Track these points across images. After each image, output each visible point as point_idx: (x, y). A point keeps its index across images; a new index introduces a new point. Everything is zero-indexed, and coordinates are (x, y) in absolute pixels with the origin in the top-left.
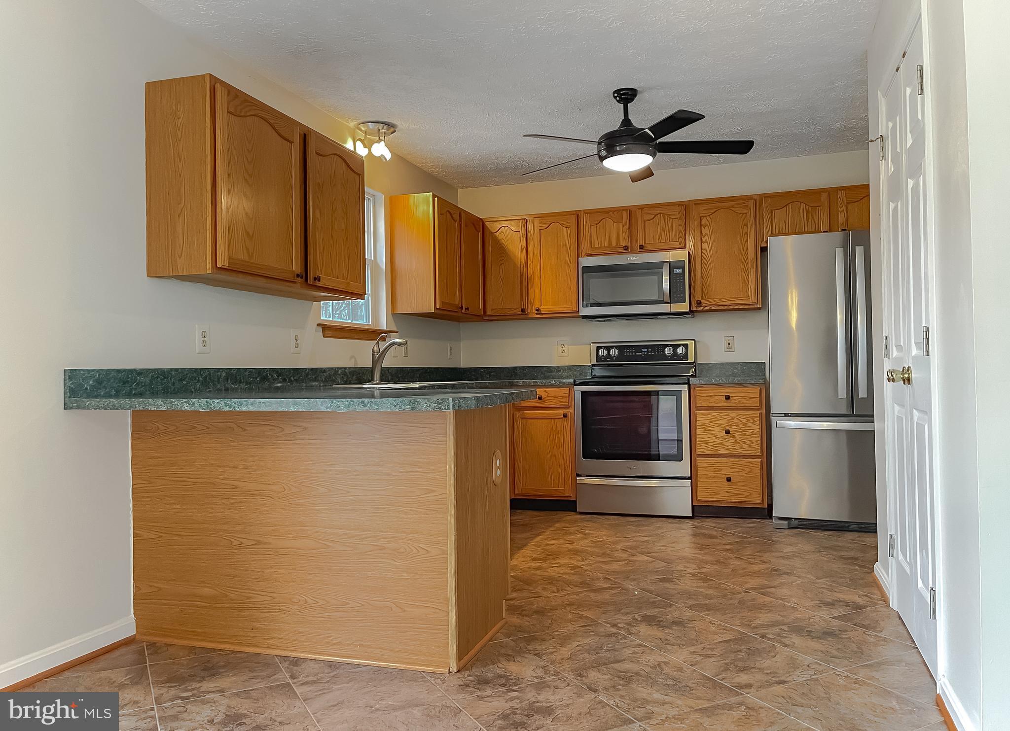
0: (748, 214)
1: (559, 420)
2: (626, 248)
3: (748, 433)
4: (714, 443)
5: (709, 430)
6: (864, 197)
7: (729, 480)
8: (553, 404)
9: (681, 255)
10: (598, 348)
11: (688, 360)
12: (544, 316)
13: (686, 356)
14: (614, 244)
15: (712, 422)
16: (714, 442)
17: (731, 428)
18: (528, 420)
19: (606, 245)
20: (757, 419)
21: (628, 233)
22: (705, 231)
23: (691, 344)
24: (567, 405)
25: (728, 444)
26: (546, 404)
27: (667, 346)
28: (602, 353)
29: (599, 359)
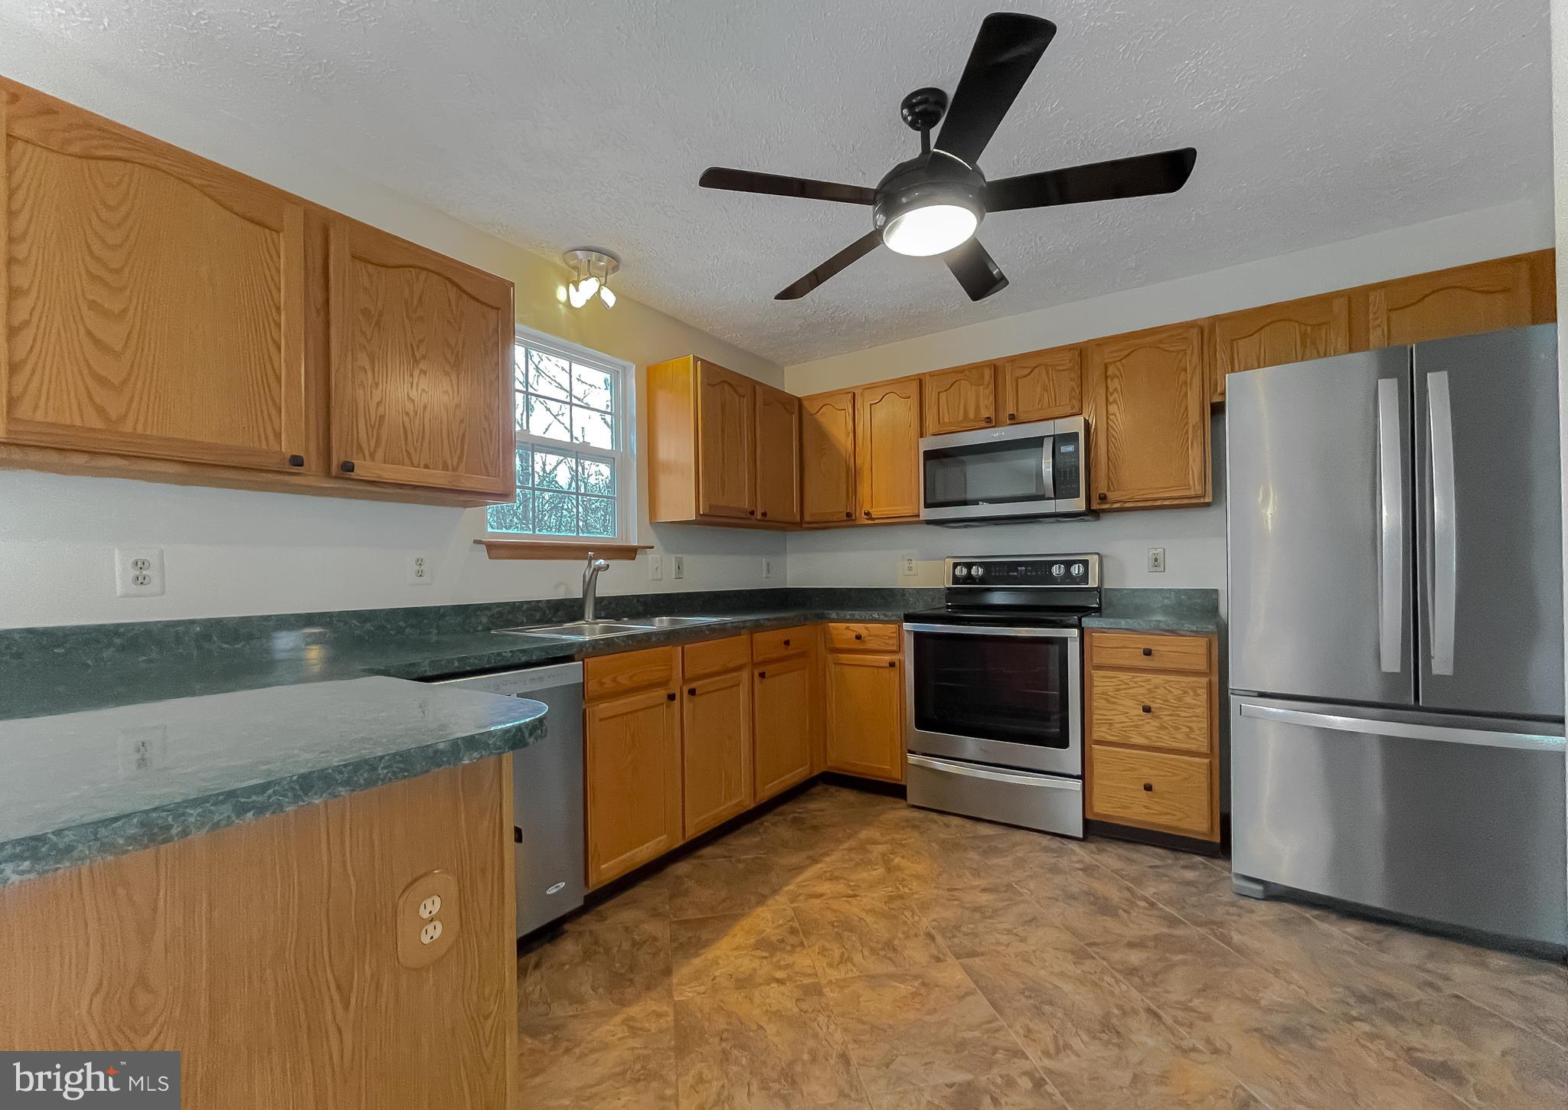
0: (1189, 352)
1: (884, 670)
2: (988, 420)
3: (1183, 714)
4: (1123, 725)
5: (1114, 703)
6: (1426, 296)
7: (1148, 788)
8: (876, 647)
9: (1076, 425)
10: (955, 565)
11: (1088, 584)
12: (877, 521)
13: (1085, 578)
14: (972, 415)
15: (1119, 690)
16: (1123, 722)
17: (1153, 702)
18: (843, 666)
19: (961, 418)
20: (1203, 693)
21: (992, 398)
22: (1114, 384)
23: (1094, 561)
24: (895, 648)
25: (1147, 728)
26: (868, 646)
27: (1056, 562)
28: (961, 572)
29: (956, 580)
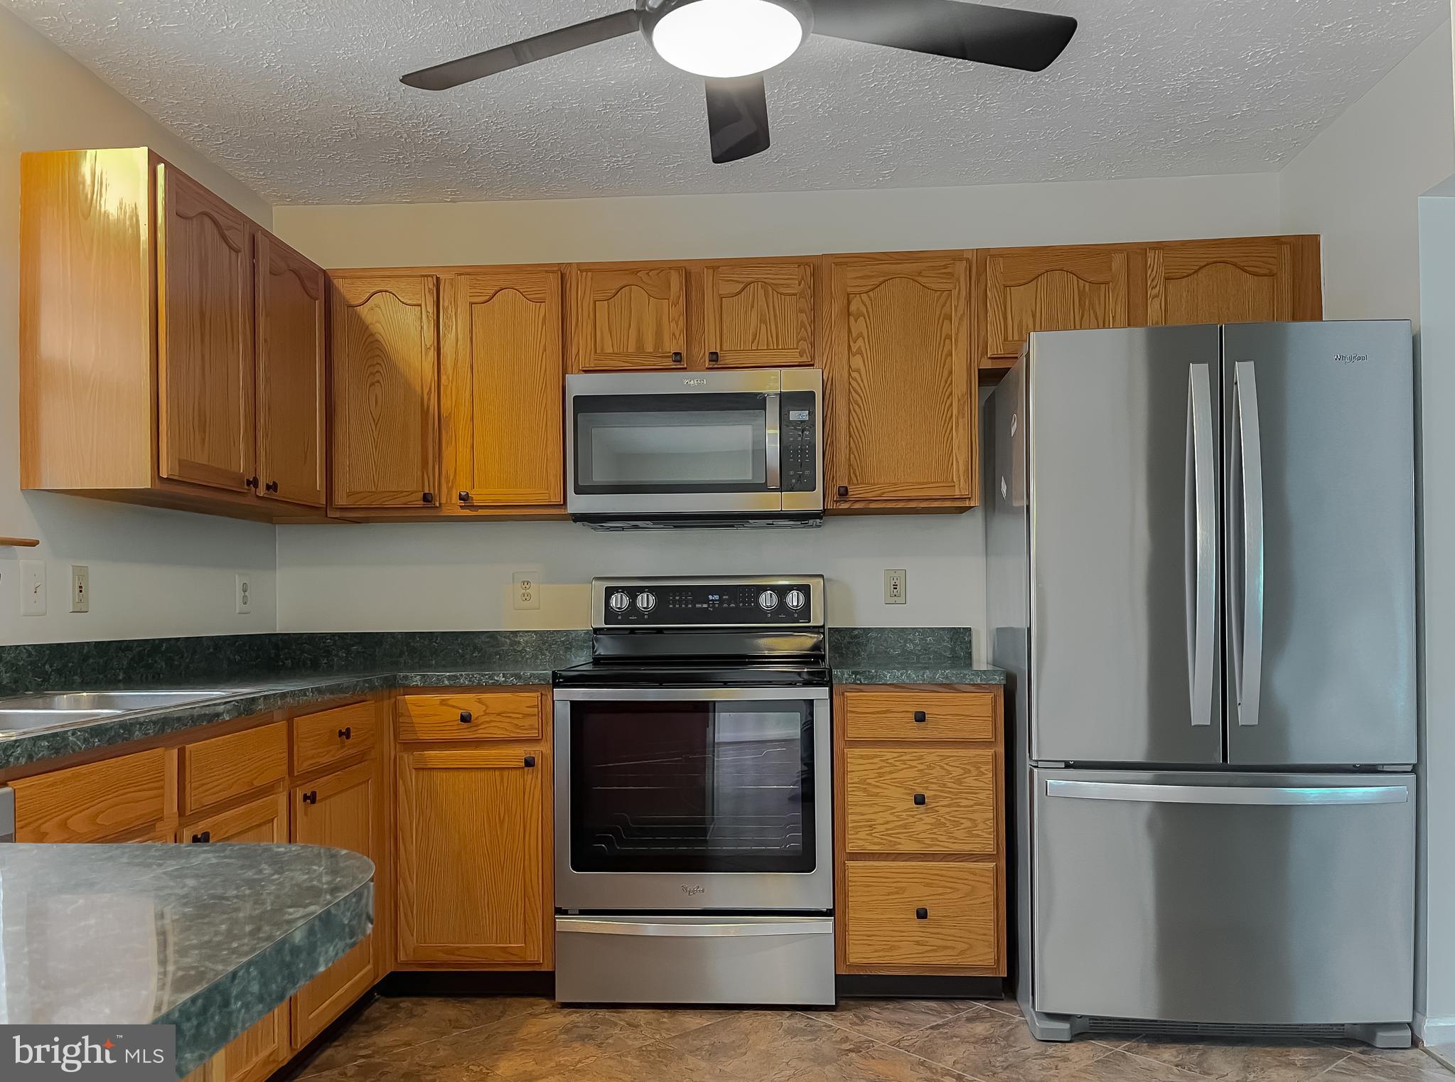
0: (955, 293)
1: (513, 773)
2: (677, 356)
3: (964, 802)
4: (888, 826)
5: (877, 795)
6: (1201, 268)
7: (922, 914)
8: (499, 734)
9: (809, 380)
10: (609, 592)
11: (809, 622)
12: (481, 512)
13: (805, 612)
14: (650, 347)
15: (881, 774)
16: (887, 823)
17: (927, 788)
18: (435, 773)
19: (632, 349)
20: (987, 770)
21: (682, 322)
22: (859, 326)
23: (816, 586)
24: (534, 734)
25: (920, 827)
26: (481, 733)
27: (764, 588)
28: (619, 601)
29: (610, 615)
